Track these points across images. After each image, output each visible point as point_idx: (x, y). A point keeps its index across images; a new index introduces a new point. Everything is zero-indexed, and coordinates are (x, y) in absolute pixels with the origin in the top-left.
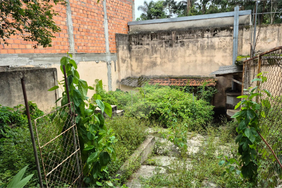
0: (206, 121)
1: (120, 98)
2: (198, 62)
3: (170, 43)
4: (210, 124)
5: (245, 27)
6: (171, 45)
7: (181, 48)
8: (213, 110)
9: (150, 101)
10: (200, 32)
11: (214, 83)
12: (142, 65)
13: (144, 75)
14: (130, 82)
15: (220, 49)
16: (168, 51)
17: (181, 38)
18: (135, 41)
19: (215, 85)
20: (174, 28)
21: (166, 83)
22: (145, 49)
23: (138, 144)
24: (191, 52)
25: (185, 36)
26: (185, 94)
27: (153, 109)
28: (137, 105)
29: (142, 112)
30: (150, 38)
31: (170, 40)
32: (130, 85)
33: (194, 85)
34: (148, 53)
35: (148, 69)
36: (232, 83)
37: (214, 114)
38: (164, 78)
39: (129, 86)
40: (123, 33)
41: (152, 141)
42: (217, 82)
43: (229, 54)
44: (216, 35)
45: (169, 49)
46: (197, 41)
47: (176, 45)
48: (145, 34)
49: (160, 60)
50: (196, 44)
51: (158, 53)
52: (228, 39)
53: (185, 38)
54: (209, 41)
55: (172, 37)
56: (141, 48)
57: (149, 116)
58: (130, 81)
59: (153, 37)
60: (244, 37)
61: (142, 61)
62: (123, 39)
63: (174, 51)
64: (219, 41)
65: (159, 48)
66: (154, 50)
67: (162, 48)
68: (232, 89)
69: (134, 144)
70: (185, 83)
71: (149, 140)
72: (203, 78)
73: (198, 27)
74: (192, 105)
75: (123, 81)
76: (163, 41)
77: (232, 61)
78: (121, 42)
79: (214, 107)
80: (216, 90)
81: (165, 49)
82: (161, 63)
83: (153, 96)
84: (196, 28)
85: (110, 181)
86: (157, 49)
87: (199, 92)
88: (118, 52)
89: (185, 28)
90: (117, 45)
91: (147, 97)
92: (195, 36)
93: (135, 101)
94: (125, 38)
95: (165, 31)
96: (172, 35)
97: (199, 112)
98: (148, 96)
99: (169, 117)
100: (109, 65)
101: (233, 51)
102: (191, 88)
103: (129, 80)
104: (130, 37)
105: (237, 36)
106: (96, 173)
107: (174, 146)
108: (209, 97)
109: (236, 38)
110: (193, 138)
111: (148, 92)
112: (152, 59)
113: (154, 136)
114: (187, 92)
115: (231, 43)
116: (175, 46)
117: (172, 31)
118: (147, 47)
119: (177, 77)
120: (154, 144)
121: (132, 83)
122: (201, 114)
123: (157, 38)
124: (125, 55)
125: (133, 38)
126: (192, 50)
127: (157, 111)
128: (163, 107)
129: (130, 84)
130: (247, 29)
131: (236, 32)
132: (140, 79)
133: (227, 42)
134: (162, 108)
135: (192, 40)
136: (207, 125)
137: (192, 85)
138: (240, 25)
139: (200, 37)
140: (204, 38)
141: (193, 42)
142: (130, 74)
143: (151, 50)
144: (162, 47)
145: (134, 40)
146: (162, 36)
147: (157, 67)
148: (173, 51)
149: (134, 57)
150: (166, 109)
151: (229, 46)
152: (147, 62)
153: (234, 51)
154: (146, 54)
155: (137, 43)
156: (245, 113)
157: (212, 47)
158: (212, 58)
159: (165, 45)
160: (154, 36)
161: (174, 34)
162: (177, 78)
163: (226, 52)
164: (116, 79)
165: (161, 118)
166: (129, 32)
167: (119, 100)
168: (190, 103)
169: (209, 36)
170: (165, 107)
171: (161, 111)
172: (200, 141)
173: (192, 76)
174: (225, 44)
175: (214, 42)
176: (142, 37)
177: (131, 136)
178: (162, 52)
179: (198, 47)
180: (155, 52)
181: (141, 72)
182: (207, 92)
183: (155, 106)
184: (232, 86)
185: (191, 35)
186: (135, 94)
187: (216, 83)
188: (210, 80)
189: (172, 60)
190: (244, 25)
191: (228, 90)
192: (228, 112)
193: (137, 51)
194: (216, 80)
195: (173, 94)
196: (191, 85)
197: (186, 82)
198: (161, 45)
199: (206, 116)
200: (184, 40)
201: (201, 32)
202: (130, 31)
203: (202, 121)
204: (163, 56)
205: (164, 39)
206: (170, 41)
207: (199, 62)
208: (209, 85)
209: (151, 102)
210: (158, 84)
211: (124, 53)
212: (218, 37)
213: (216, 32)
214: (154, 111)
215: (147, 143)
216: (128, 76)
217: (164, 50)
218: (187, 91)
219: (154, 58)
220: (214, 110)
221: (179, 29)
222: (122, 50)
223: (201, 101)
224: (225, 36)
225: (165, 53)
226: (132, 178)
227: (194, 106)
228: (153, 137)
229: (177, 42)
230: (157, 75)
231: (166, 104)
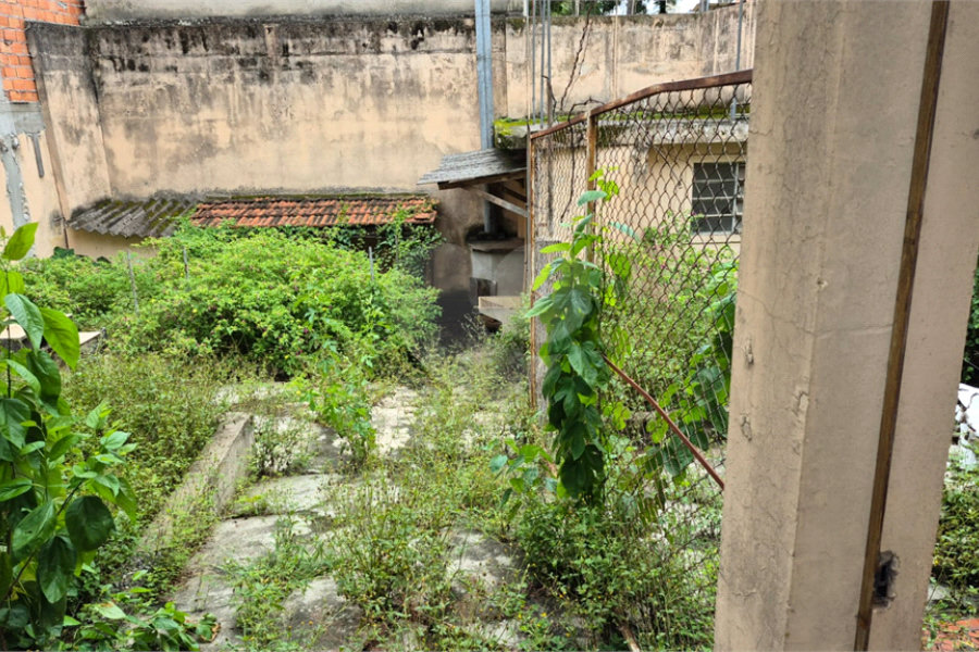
0: (421, 342)
1: (79, 285)
2: (368, 139)
3: (259, 66)
4: (433, 350)
5: (509, 22)
6: (265, 76)
7: (305, 88)
8: (439, 302)
9: (210, 289)
10: (365, 31)
11: (429, 212)
12: (154, 150)
13: (170, 192)
14: (112, 220)
15: (437, 93)
16: (257, 97)
17: (299, 51)
18: (116, 54)
19: (432, 219)
20: (271, 12)
21: (261, 217)
22: (161, 86)
23: (195, 449)
24: (340, 103)
25: (313, 43)
26: (338, 255)
27: (229, 315)
28: (159, 305)
29: (183, 332)
30: (178, 45)
31: (261, 55)
32: (112, 229)
33: (364, 221)
34: (175, 103)
35: (181, 167)
36: (484, 212)
37: (440, 313)
38: (250, 197)
39: (108, 234)
40: (59, 21)
41: (243, 433)
42: (438, 208)
43: (469, 113)
44: (421, 44)
45: (260, 90)
46: (360, 66)
47: (285, 74)
48: (154, 30)
49: (229, 131)
50: (358, 74)
51: (215, 103)
52: (461, 59)
53: (314, 51)
54: (402, 67)
55: (265, 44)
56: (146, 82)
57: (212, 344)
58: (109, 214)
59: (190, 43)
60: (510, 54)
61: (152, 137)
62: (63, 46)
63: (279, 99)
64: (435, 67)
65: (221, 86)
66: (200, 94)
67: (230, 86)
68: (486, 230)
69: (179, 451)
70: (330, 214)
71: (234, 429)
72: (391, 195)
73: (359, 15)
74: (368, 289)
75: (82, 217)
76: (232, 57)
77: (478, 138)
78: (54, 57)
79: (438, 291)
80: (437, 236)
81: (245, 89)
82: (231, 142)
83: (219, 268)
84: (351, 16)
85: (110, 602)
86: (210, 88)
87: (384, 245)
88: (46, 99)
89: (312, 14)
90: (38, 71)
91: (195, 274)
92: (352, 44)
93: (147, 291)
94: (67, 40)
95: (237, 21)
96: (264, 37)
97: (394, 311)
98: (198, 269)
99: (291, 340)
100: (11, 151)
101: (478, 102)
102: (354, 232)
103: (105, 212)
104: (90, 37)
105: (487, 52)
106: (54, 583)
107: (323, 437)
108: (419, 261)
109: (485, 59)
110: (383, 401)
111: (194, 253)
112: (195, 127)
113: (250, 414)
114: (342, 246)
115: (472, 75)
116: (282, 81)
117: (264, 22)
118: (167, 78)
119: (298, 196)
120: (251, 442)
121: (119, 223)
122: (401, 319)
123: (205, 46)
124: (75, 111)
125: (104, 41)
126: (345, 96)
127: (243, 323)
128: (266, 306)
129: (111, 225)
130: (515, 29)
131: (484, 39)
132: (153, 208)
133: (457, 70)
134: (261, 309)
135: (341, 59)
136: (423, 352)
137: (356, 222)
138: (494, 13)
139: (367, 50)
140: (382, 53)
141: (344, 66)
142: (109, 189)
143: (186, 92)
144: (231, 79)
145: (112, 52)
146: (226, 38)
147: (219, 157)
148: (275, 98)
149: (119, 118)
150: (279, 311)
151: (466, 85)
152: (176, 140)
153: (483, 101)
154: (167, 107)
155: (122, 61)
156: (563, 298)
157: (412, 87)
158: (414, 126)
159: (243, 77)
160: (193, 38)
161: (273, 33)
162: (299, 199)
163: (457, 106)
164: (50, 210)
165: (260, 346)
166: (82, 17)
167: (73, 292)
168: (362, 284)
169: (400, 48)
170: (271, 305)
171: (258, 320)
172: (410, 409)
173: (353, 190)
174: (454, 80)
175: (417, 70)
176: (145, 40)
177: (164, 425)
178: (234, 99)
179: (363, 85)
180: (203, 101)
181: (154, 177)
182: (411, 242)
183: (235, 304)
184: (485, 221)
185: (334, 40)
186: (143, 264)
187: (435, 212)
188: (416, 202)
189: (275, 132)
190: (507, 15)
191: (475, 234)
192: (483, 305)
193: (128, 95)
194: (434, 203)
195: (297, 255)
196: (352, 220)
197: (335, 211)
198: (226, 75)
199: (418, 323)
200: (312, 59)
201: (371, 33)
202: (89, 12)
203: (406, 342)
204: (239, 117)
205: (235, 51)
206: (259, 59)
207: (372, 140)
208: (413, 220)
209: (215, 292)
210: (231, 221)
211: (72, 101)
212: (429, 52)
213: (420, 35)
214: (231, 323)
215: (228, 442)
216: (101, 195)
217: (241, 92)
218: (342, 243)
219: (202, 124)
220: (441, 301)
221: (289, 16)
222: (64, 90)
223: (395, 274)
224: (450, 51)
225: (243, 105)
226: (190, 575)
227: (377, 293)
228: (246, 416)
229: (285, 66)
230: (222, 187)
231: (277, 296)
